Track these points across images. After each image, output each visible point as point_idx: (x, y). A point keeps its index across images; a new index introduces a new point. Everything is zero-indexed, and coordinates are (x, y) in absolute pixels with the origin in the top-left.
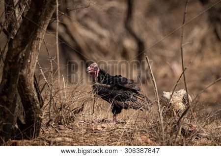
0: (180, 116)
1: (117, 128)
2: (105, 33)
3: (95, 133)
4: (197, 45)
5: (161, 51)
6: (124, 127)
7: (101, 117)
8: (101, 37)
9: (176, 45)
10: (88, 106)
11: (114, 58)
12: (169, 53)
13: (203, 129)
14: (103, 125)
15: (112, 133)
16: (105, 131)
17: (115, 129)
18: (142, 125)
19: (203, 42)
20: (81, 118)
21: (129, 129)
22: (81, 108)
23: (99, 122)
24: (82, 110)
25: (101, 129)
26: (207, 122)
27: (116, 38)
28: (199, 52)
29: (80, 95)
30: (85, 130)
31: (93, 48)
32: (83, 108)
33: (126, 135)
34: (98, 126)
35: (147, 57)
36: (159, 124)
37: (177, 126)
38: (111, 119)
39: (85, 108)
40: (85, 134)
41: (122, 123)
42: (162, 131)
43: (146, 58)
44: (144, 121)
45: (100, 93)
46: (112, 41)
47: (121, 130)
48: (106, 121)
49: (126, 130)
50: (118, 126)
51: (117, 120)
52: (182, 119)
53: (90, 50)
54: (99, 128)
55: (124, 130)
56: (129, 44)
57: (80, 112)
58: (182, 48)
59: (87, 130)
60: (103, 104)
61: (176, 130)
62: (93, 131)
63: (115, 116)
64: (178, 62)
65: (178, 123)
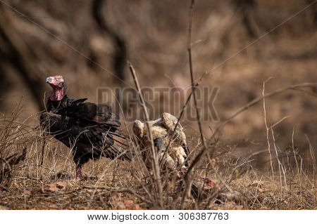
0: (189, 165)
1: (84, 188)
2: (59, 27)
3: (46, 196)
4: (215, 44)
5: (153, 56)
6: (95, 186)
7: (55, 168)
8: (52, 33)
9: (179, 44)
10: (33, 151)
11: (75, 69)
12: (168, 59)
13: (227, 186)
14: (60, 184)
15: (75, 196)
16: (62, 193)
17: (80, 189)
18: (125, 182)
19: (225, 40)
20: (22, 172)
21: (103, 189)
22: (21, 154)
23: (53, 178)
24: (23, 158)
25: (57, 189)
26: (234, 174)
27: (77, 35)
28: (219, 56)
29: (20, 133)
30: (29, 193)
31: (39, 52)
32: (24, 154)
33: (99, 200)
34: (51, 185)
35: (132, 66)
36: (153, 179)
37: (184, 183)
38: (73, 173)
39: (29, 155)
40: (29, 198)
41: (91, 178)
42: (158, 191)
43: (131, 68)
44: (129, 176)
45: (53, 129)
46: (70, 40)
47: (90, 191)
48: (63, 176)
49: (99, 190)
50: (85, 183)
51: (83, 175)
52: (193, 170)
53: (34, 57)
54: (53, 188)
55: (95, 191)
56: (101, 45)
57: (21, 161)
58: (189, 50)
59: (32, 193)
60: (59, 148)
61: (183, 189)
62: (42, 193)
63: (79, 167)
64: (184, 74)
65: (186, 177)
